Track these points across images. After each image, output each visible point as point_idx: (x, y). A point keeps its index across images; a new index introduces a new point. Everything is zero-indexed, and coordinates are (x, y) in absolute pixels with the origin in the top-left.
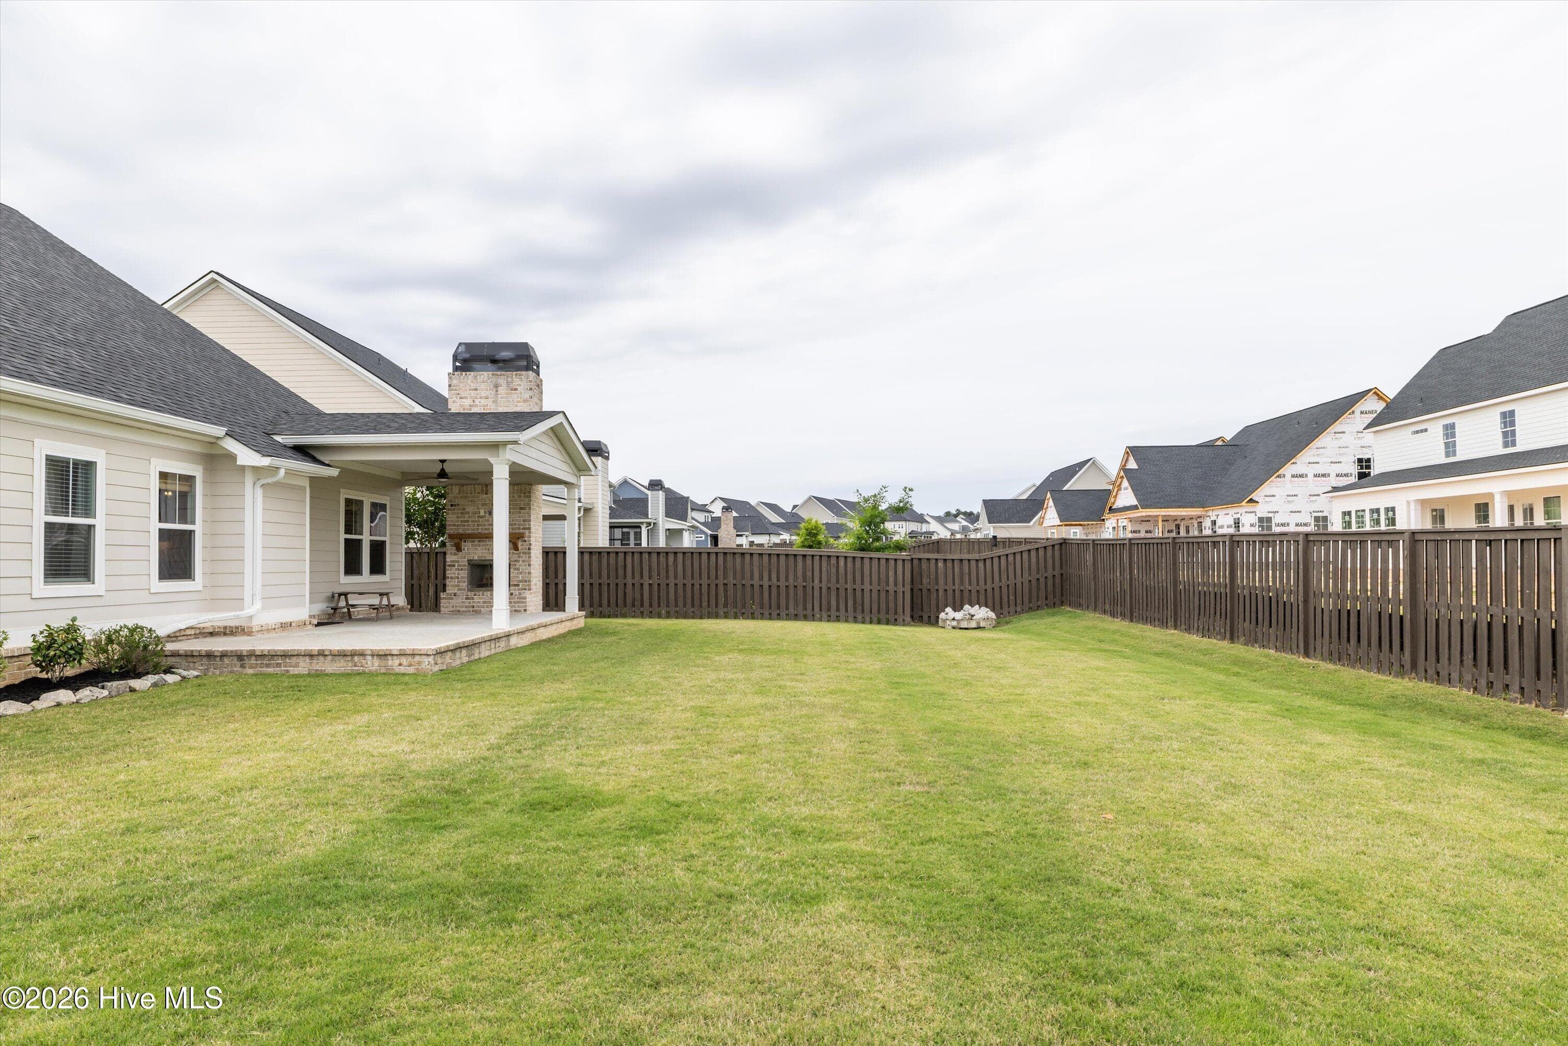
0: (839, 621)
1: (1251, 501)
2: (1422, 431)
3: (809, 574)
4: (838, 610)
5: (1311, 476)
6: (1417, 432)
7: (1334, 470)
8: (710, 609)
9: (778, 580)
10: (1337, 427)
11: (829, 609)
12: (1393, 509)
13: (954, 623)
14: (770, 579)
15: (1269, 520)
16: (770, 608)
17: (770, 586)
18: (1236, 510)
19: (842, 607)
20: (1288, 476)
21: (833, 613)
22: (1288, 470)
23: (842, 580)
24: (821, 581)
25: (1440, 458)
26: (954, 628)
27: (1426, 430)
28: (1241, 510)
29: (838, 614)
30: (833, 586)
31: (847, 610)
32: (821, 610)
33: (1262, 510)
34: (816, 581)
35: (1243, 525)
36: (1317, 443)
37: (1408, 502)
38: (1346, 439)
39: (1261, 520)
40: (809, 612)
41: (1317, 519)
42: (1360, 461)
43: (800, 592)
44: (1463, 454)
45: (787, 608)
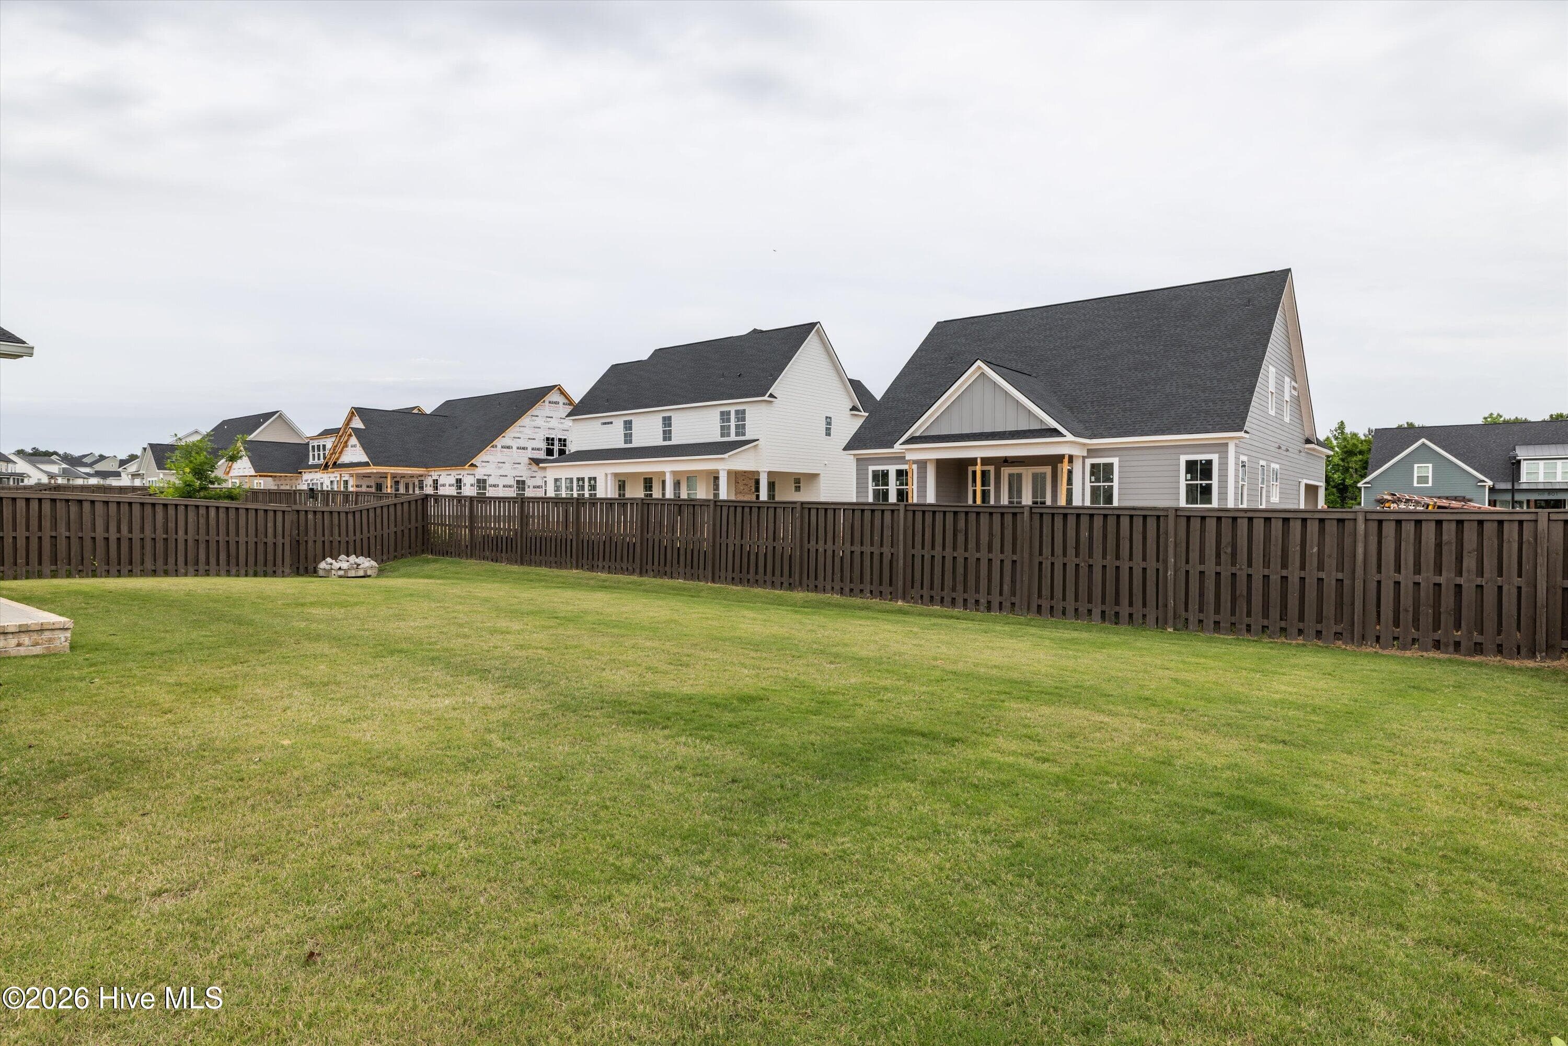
0: (208, 575)
1: (472, 465)
2: (608, 423)
3: (171, 525)
4: (208, 563)
5: (515, 448)
6: (605, 423)
7: (530, 445)
8: (29, 568)
9: (130, 531)
10: (533, 411)
11: (197, 563)
12: (595, 479)
13: (341, 573)
14: (119, 531)
15: (484, 481)
16: (119, 564)
17: (119, 539)
18: (458, 472)
19: (213, 560)
20: (499, 447)
21: (202, 567)
22: (500, 442)
23: (213, 531)
24: (186, 533)
25: (621, 444)
26: (340, 577)
27: (611, 423)
28: (462, 472)
29: (207, 568)
30: (202, 537)
31: (218, 564)
32: (186, 564)
33: (480, 473)
34: (181, 532)
35: (465, 485)
36: (520, 422)
37: (606, 475)
38: (539, 422)
39: (479, 481)
40: (171, 566)
41: (518, 482)
42: (548, 439)
43: (160, 545)
44: (637, 442)
45: (142, 563)
